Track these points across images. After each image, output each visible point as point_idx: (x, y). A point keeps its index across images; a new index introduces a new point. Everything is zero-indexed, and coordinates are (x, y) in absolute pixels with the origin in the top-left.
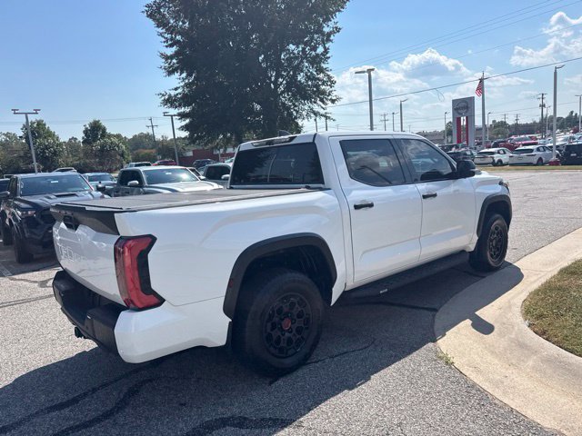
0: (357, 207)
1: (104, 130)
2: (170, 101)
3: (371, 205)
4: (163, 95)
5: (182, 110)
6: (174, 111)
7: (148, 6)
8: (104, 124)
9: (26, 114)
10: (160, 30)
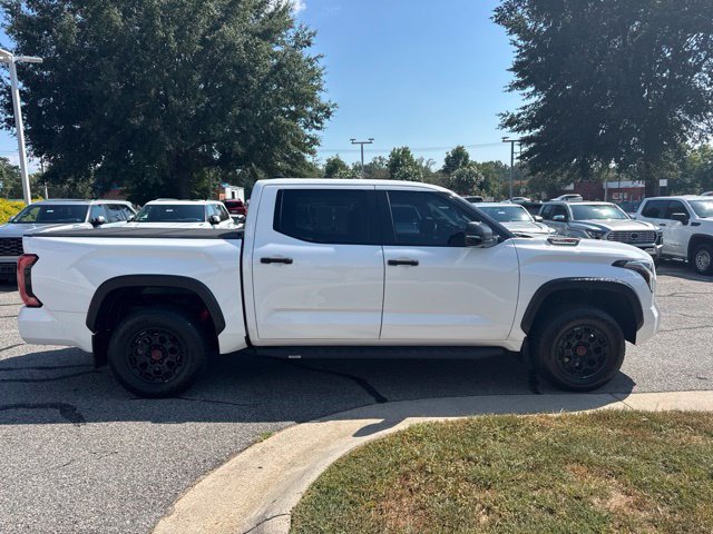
0: (265, 261)
1: (467, 157)
2: (511, 122)
3: (288, 262)
4: (505, 116)
5: (527, 133)
6: (517, 136)
7: (498, 10)
8: (467, 150)
9: (362, 143)
10: (515, 37)
